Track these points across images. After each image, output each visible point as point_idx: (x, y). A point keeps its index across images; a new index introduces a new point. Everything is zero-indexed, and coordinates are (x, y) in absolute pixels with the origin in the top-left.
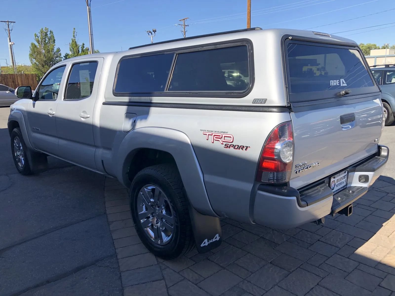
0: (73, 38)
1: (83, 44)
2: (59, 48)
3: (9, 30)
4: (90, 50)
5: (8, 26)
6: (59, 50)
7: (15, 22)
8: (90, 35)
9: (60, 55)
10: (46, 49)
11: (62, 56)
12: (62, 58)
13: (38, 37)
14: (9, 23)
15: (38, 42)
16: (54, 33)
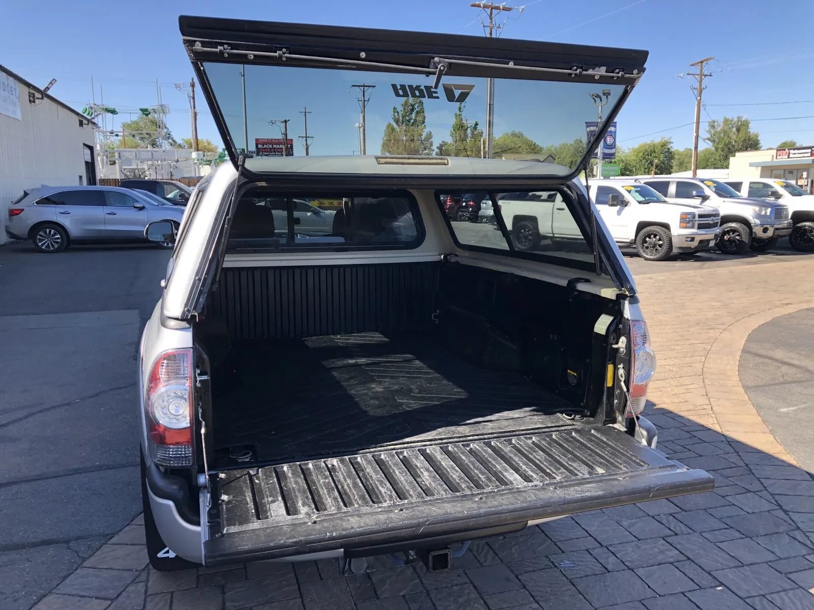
0: (458, 113)
1: (476, 124)
2: (431, 133)
3: (364, 101)
4: (484, 134)
5: (364, 94)
6: (430, 136)
7: (374, 86)
8: (488, 106)
9: (431, 145)
10: (409, 134)
11: (434, 147)
12: (433, 151)
13: (398, 113)
14: (366, 88)
15: (397, 122)
16: (424, 105)
